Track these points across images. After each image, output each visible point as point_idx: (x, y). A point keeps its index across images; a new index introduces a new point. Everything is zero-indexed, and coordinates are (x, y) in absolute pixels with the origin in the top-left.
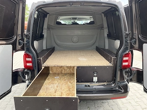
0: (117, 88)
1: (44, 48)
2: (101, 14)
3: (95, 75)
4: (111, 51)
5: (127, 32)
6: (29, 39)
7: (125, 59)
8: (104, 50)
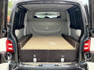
0: (80, 67)
1: (25, 34)
2: (65, 11)
3: (63, 56)
4: (73, 38)
5: (87, 24)
6: (11, 28)
7: (86, 44)
8: (68, 36)
